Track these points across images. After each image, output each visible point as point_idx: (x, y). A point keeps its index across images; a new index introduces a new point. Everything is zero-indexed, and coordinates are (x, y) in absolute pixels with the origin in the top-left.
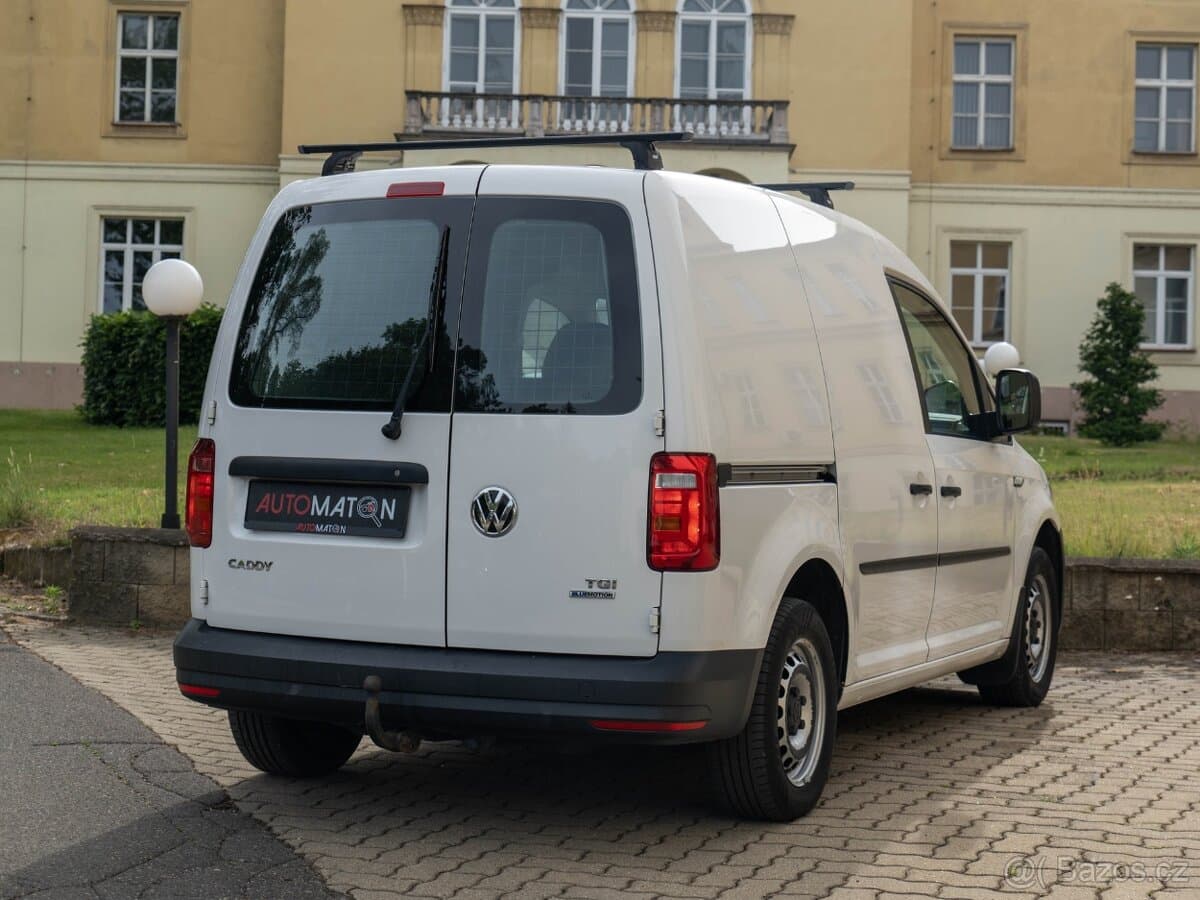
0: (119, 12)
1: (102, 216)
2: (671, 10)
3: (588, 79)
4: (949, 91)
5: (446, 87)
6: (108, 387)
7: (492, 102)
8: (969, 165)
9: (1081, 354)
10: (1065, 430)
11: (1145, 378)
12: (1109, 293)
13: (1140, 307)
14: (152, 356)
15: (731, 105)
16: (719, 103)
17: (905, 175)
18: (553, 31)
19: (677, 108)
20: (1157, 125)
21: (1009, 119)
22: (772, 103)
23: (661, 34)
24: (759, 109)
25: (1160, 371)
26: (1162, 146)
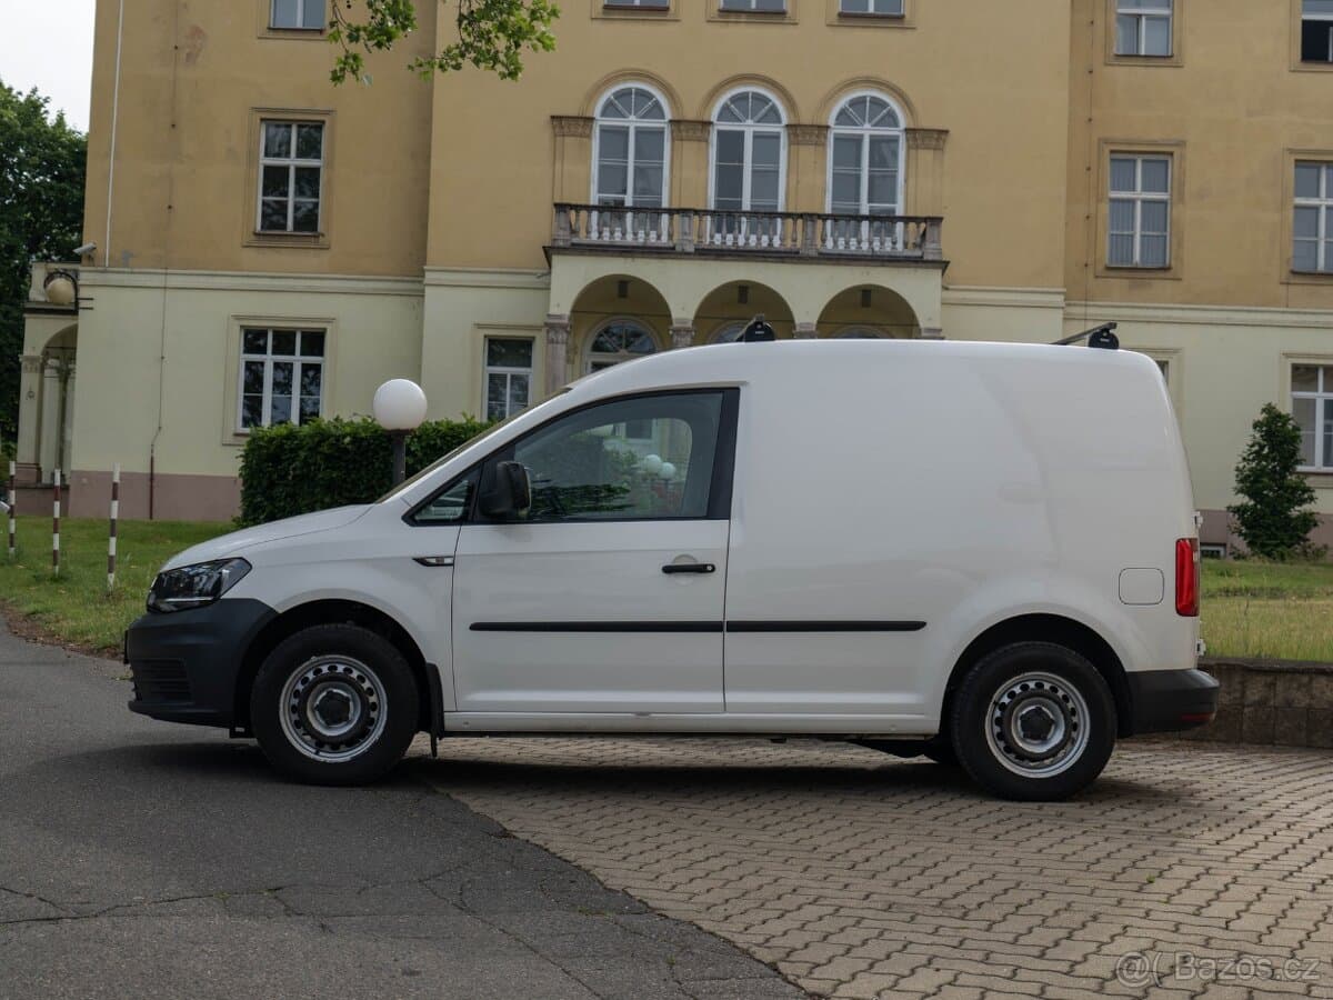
0: (262, 120)
1: (242, 327)
2: (824, 123)
3: (739, 193)
4: (1105, 208)
5: (594, 199)
6: (267, 499)
7: (642, 215)
8: (1126, 282)
9: (1237, 476)
10: (1222, 553)
11: (1301, 502)
12: (1264, 415)
13: (1296, 429)
14: (313, 468)
15: (883, 220)
16: (871, 218)
17: (1059, 293)
18: (704, 144)
19: (829, 223)
20: (1316, 244)
21: (1165, 237)
22: (925, 220)
23: (812, 148)
24: (912, 225)
25: (1317, 494)
26: (1321, 266)
